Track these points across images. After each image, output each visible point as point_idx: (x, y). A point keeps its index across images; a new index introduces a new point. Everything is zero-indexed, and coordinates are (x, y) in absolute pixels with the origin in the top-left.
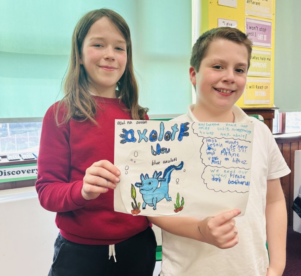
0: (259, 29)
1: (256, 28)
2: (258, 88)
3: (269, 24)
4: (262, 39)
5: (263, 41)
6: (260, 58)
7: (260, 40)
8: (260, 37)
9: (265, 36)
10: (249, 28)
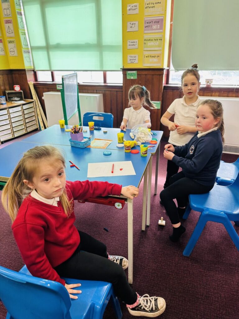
0: (153, 22)
1: (152, 22)
2: (152, 57)
3: (162, 18)
4: (156, 28)
5: (157, 29)
6: (154, 40)
7: (154, 29)
8: (155, 27)
9: (159, 26)
10: (146, 23)
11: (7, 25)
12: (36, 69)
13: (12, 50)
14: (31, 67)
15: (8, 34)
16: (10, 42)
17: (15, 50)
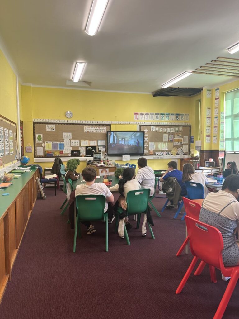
11: (215, 128)
12: (226, 150)
13: (214, 140)
14: (223, 149)
15: (214, 133)
16: (214, 136)
17: (216, 140)
